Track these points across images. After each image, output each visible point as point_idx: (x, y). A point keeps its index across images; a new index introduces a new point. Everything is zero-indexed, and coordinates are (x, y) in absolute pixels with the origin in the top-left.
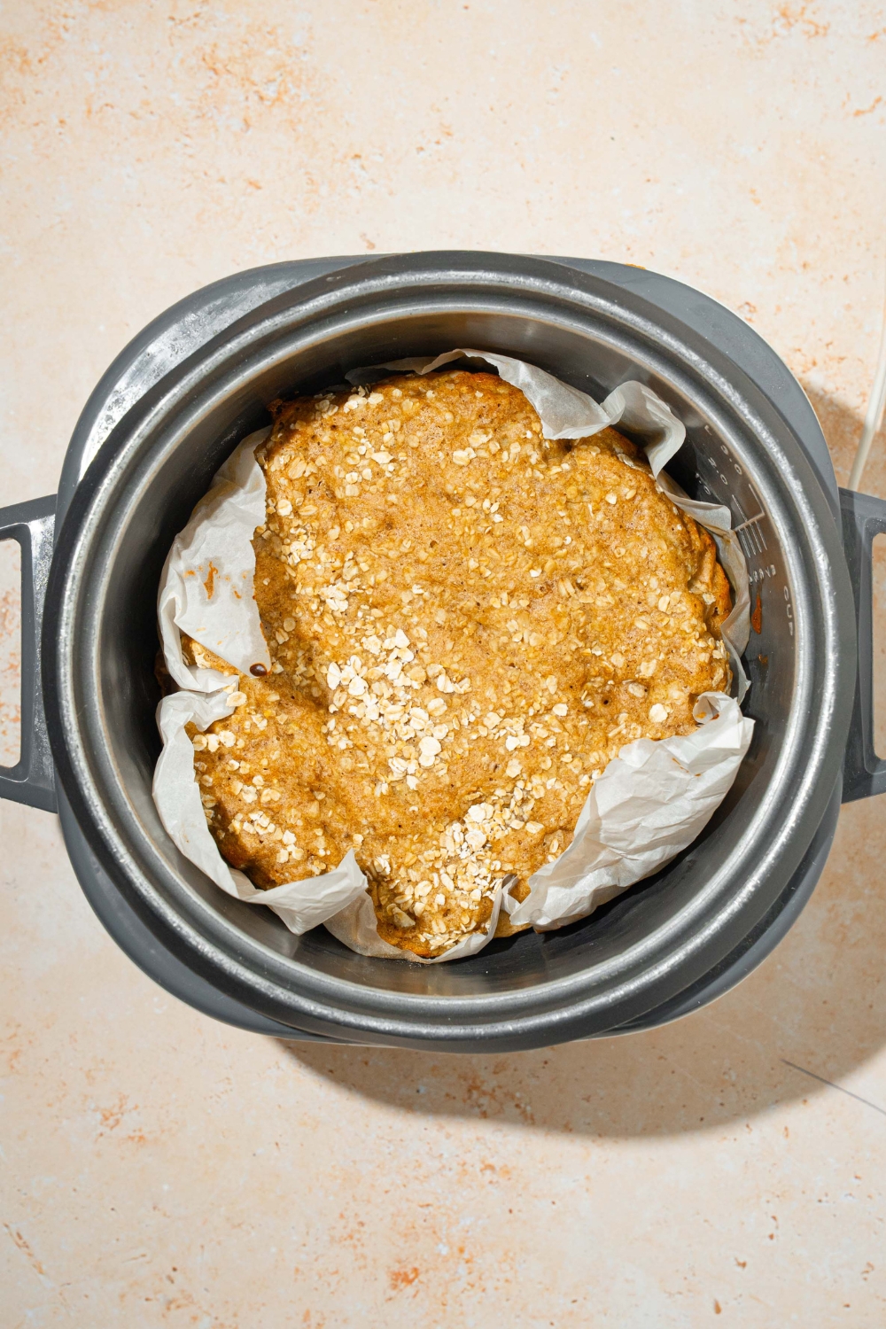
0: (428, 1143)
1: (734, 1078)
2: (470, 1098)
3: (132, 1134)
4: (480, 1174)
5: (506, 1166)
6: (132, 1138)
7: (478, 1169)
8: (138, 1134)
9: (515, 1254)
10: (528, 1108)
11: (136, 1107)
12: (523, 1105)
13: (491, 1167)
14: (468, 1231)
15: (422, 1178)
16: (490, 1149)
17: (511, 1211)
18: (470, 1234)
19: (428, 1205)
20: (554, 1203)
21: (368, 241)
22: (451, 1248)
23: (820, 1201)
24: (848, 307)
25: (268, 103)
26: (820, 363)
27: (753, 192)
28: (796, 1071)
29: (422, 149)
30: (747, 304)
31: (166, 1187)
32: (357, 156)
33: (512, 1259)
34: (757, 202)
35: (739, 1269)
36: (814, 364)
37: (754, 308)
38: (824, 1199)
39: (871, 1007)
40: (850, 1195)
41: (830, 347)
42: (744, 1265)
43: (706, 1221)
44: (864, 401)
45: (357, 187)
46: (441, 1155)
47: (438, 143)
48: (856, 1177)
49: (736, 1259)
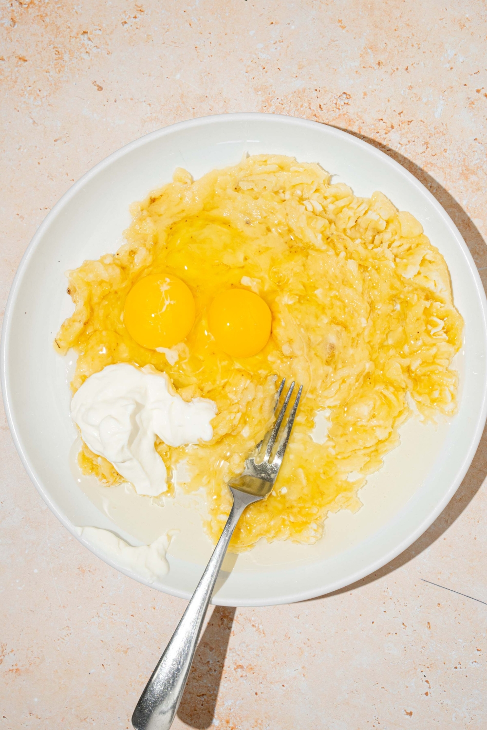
0: (199, 655)
1: (391, 594)
2: (222, 624)
3: (11, 668)
4: (234, 671)
5: (250, 665)
6: (12, 670)
7: (233, 669)
8: (15, 667)
9: (262, 721)
10: (261, 626)
11: (12, 651)
12: (257, 625)
13: (241, 667)
14: (230, 709)
15: (197, 678)
16: (239, 655)
17: (256, 694)
18: (232, 711)
19: (203, 695)
20: (283, 686)
21: (98, 86)
22: (221, 721)
23: (456, 668)
24: (411, 87)
25: (26, 6)
26: (396, 126)
27: (340, 21)
28: (431, 585)
29: (125, 23)
30: (345, 93)
31: (36, 700)
32: (85, 33)
33: (260, 724)
34: (343, 27)
35: (408, 717)
36: (392, 127)
37: (349, 95)
38: (458, 666)
39: (475, 539)
40: (475, 662)
41: (402, 115)
42: (411, 714)
43: (383, 688)
44: (427, 148)
45: (87, 52)
46: (209, 662)
47: (135, 17)
48: (478, 650)
49: (405, 711)
